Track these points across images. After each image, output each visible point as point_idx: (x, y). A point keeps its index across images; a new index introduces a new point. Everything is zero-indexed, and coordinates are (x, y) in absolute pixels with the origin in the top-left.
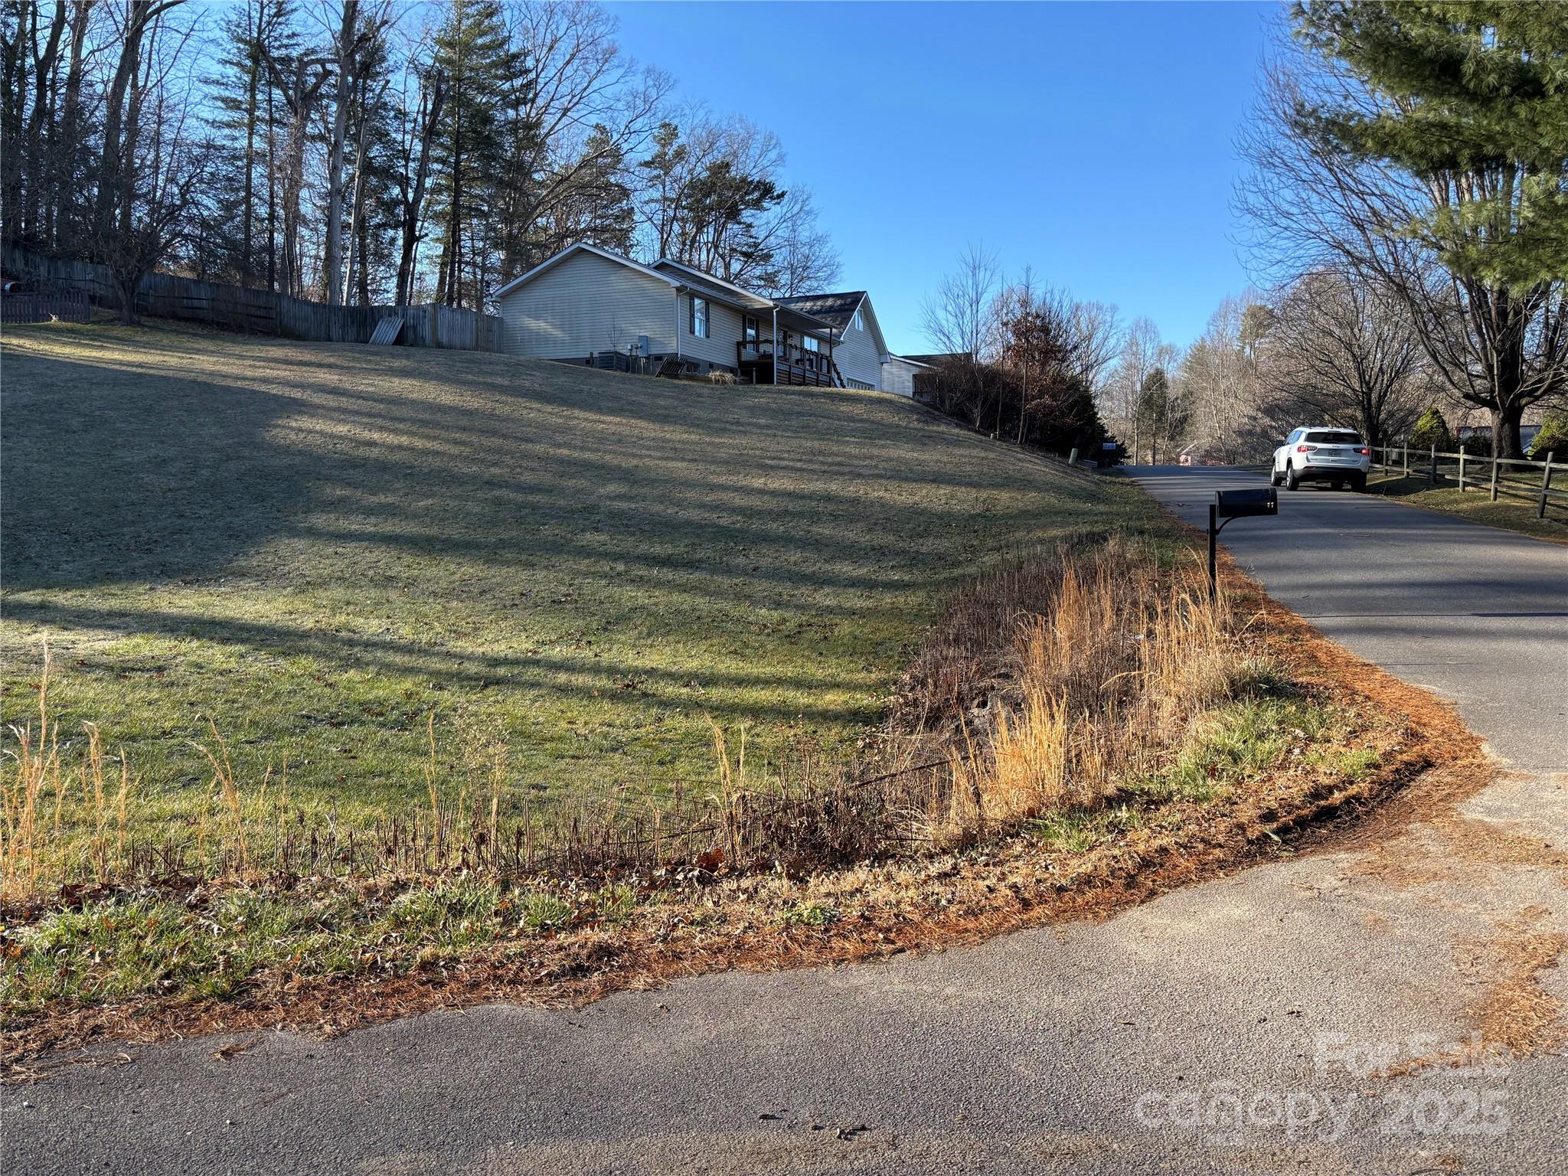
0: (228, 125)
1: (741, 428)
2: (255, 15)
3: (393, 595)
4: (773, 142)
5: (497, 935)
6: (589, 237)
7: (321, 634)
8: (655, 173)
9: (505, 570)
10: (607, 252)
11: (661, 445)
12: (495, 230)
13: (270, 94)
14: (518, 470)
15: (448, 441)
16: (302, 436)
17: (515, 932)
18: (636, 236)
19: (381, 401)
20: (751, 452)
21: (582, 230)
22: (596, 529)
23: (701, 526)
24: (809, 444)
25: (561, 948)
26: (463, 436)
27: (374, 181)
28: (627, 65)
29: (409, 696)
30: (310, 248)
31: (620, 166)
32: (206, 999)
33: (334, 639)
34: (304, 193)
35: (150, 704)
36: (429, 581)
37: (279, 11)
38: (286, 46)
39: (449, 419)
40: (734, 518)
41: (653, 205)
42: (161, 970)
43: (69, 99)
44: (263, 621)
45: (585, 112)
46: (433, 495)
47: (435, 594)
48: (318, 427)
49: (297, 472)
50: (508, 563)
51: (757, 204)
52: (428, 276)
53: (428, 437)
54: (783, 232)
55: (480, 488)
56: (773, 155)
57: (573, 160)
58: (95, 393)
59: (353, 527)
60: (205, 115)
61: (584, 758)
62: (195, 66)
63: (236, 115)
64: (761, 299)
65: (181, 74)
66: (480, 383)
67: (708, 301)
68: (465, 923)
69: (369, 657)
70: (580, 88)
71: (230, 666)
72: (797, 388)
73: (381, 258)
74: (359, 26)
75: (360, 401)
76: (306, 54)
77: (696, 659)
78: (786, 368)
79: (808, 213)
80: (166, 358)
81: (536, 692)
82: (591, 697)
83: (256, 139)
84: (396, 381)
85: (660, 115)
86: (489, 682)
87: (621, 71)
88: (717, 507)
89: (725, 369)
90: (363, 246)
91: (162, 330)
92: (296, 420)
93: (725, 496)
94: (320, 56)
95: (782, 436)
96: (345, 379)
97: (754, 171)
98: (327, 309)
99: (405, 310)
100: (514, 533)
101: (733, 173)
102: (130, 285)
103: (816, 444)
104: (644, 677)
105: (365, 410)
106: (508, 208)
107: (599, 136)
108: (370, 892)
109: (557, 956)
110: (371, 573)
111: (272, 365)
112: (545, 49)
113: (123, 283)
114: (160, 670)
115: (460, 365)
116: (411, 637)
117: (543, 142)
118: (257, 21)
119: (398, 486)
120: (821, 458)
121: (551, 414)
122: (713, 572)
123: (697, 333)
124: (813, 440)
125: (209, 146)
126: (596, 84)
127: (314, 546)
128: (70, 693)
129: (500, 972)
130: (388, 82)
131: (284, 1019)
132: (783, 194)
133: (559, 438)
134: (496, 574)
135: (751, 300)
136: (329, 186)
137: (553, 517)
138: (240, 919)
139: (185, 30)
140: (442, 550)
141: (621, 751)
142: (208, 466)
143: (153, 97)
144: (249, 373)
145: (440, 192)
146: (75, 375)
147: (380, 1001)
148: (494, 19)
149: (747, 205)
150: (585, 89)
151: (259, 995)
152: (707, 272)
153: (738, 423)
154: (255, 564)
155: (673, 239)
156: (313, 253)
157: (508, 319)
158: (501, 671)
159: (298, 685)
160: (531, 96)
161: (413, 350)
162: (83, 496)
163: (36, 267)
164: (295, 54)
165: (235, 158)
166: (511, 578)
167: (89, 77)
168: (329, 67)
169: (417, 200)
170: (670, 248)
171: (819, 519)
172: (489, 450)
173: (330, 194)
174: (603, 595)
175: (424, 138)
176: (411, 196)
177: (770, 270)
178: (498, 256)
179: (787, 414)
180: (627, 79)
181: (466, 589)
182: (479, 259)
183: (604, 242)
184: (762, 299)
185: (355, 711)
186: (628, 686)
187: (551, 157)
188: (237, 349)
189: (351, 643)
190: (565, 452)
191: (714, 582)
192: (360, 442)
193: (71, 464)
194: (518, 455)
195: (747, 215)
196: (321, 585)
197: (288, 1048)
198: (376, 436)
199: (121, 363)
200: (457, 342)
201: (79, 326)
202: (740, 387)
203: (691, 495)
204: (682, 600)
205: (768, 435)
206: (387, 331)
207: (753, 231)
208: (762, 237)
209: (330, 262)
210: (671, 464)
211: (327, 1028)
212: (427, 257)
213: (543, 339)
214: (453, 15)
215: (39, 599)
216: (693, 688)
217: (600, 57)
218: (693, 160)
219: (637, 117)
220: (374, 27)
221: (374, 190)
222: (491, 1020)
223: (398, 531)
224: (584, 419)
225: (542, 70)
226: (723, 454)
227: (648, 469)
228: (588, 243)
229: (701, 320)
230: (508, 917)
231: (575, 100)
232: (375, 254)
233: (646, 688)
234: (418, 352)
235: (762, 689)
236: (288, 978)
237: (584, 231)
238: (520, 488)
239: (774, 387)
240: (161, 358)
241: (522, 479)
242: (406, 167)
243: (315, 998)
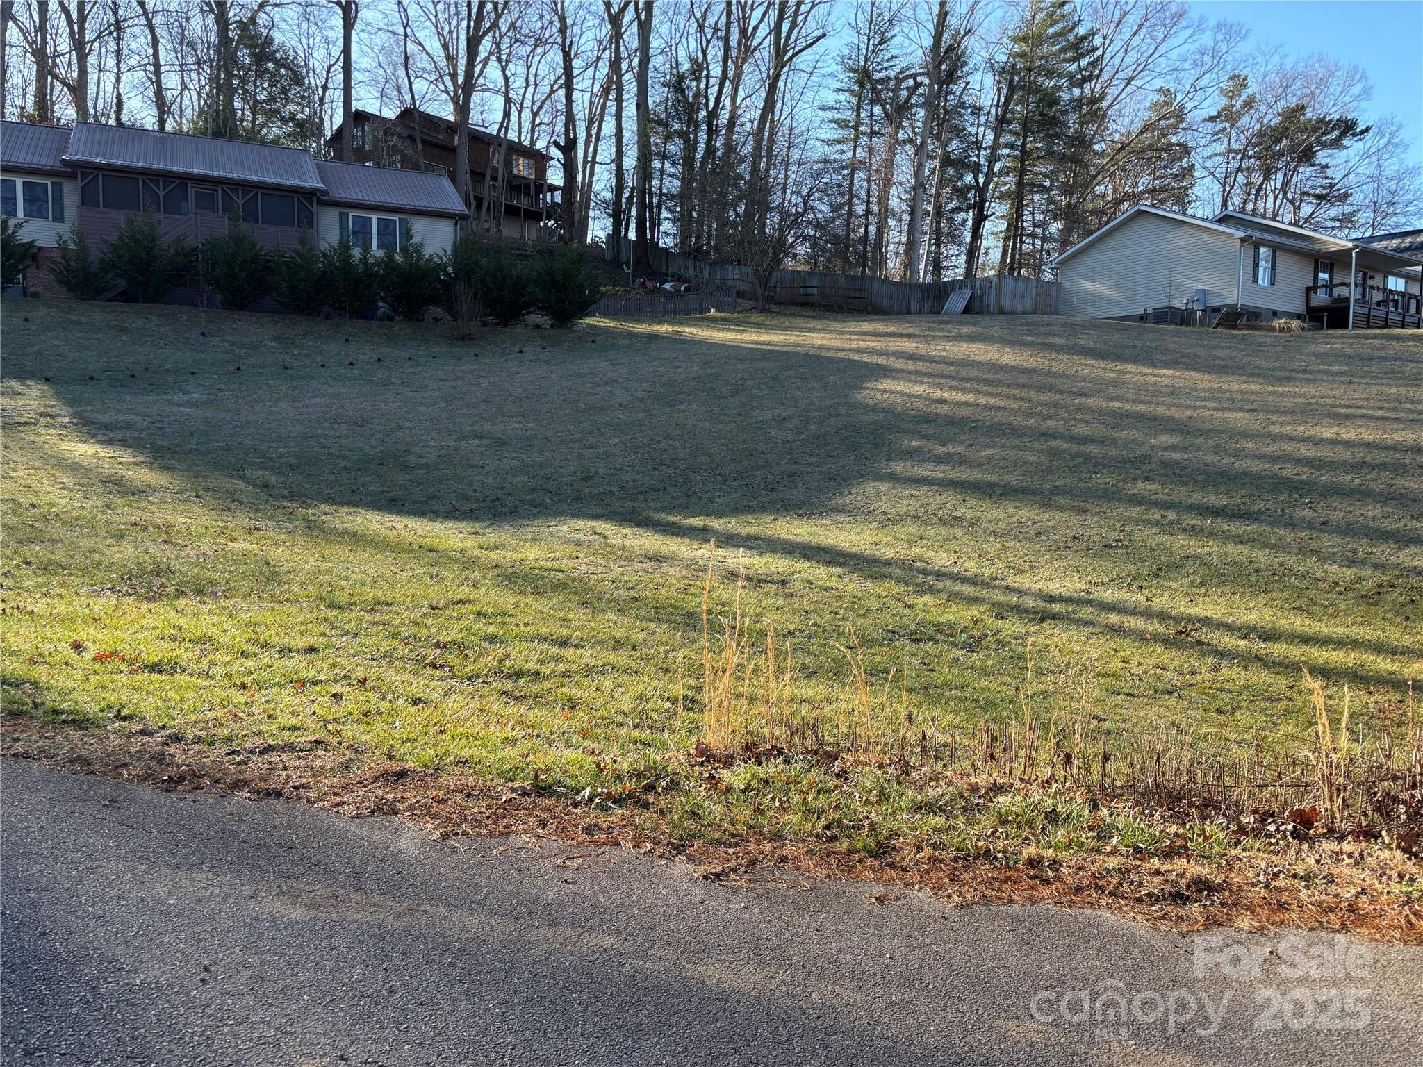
0: (839, 142)
1: (1309, 376)
2: (863, 46)
3: (959, 533)
4: (1358, 76)
5: (1093, 848)
6: (1146, 199)
7: (900, 563)
8: (1220, 126)
9: (1058, 515)
10: (1165, 210)
11: (1217, 396)
12: (1055, 202)
13: (871, 111)
14: (1073, 422)
15: (1008, 398)
16: (886, 396)
17: (1109, 849)
18: (1195, 192)
19: (951, 364)
20: (1321, 401)
21: (1140, 192)
22: (1147, 479)
23: (1261, 478)
24: (1393, 391)
25: (1157, 873)
26: (1023, 393)
27: (951, 171)
28: (1196, 24)
29: (975, 622)
30: (896, 235)
31: (1184, 125)
32: (858, 851)
33: (911, 568)
34: (893, 190)
35: (778, 609)
36: (990, 522)
37: (882, 39)
38: (886, 69)
39: (1009, 378)
40: (1300, 469)
41: (1215, 159)
42: (823, 822)
43: (728, 138)
44: (855, 550)
45: (1149, 79)
46: (994, 446)
47: (995, 534)
48: (899, 388)
49: (881, 427)
50: (1061, 509)
51: (1336, 144)
52: (992, 250)
53: (990, 394)
54: (1366, 168)
55: (1037, 439)
56: (1356, 90)
57: (1134, 126)
58: (739, 367)
59: (926, 473)
60: (822, 137)
61: (1139, 697)
62: (817, 97)
63: (845, 132)
64: (1337, 241)
65: (807, 106)
66: (1038, 344)
67: (1275, 249)
68: (1061, 832)
69: (940, 585)
70: (1146, 55)
71: (832, 584)
72: (1378, 331)
73: (954, 238)
74: (946, 39)
75: (934, 365)
76: (901, 72)
77: (1255, 612)
78: (1365, 311)
79: (1396, 146)
80: (787, 337)
81: (1090, 630)
82: (1143, 639)
83: (859, 150)
84: (965, 345)
85: (1229, 68)
86: (1045, 617)
87: (1190, 31)
88: (1279, 457)
89: (1292, 316)
90: (938, 229)
91: (784, 314)
92: (882, 383)
93: (1290, 447)
94: (913, 71)
95: (1359, 384)
96: (921, 346)
97: (1334, 109)
98: (908, 286)
99: (974, 281)
100: (1068, 481)
101: (1308, 116)
102: (764, 280)
103: (1402, 391)
104: (1197, 625)
105: (937, 372)
106: (1069, 181)
107: (1163, 98)
108: (974, 788)
109: (1155, 880)
110: (940, 513)
111: (864, 337)
112: (1113, 25)
113: (759, 280)
114: (783, 583)
115: (1020, 328)
116: (974, 570)
117: (1105, 113)
118: (864, 51)
119: (964, 437)
120: (1409, 406)
121: (1105, 370)
122: (1273, 524)
123: (1260, 282)
124: (1397, 386)
125: (826, 161)
126: (1162, 49)
127: (893, 488)
128: (726, 596)
129: (1101, 882)
130: (968, 83)
131: (920, 882)
132: (1367, 129)
133: (1112, 392)
134: (1051, 518)
135: (1325, 242)
136: (913, 181)
137: (1104, 466)
138: (875, 792)
139: (809, 70)
140: (1001, 495)
141: (1176, 694)
142: (815, 423)
143: (786, 129)
144: (847, 345)
145: (1007, 174)
146: (727, 354)
147: (996, 884)
148: (1066, 7)
149: (1324, 146)
150: (1151, 56)
151: (898, 858)
152: (1274, 219)
153: (1305, 371)
154: (848, 502)
155: (1237, 189)
156: (896, 240)
157: (1066, 283)
158: (1057, 608)
159: (884, 604)
160: (1097, 72)
161: (979, 317)
162: (730, 446)
163: (702, 272)
164: (892, 74)
165: (843, 168)
166: (1063, 523)
167: (742, 119)
168: (919, 79)
169: (986, 184)
170: (1232, 199)
171: (1406, 472)
172: (1046, 404)
173: (914, 188)
174: (1153, 542)
175: (996, 128)
176: (981, 181)
177: (1348, 209)
178: (1056, 227)
179: (1367, 359)
180: (1195, 38)
181: (1022, 530)
182: (1039, 231)
183: (1162, 202)
184: (1339, 241)
185: (930, 631)
186: (1181, 632)
187: (1112, 126)
188: (837, 326)
189: (925, 572)
190: (1117, 405)
191: (1275, 534)
192: (932, 400)
193: (723, 422)
194: (1072, 408)
195: (1322, 156)
196: (899, 521)
197: (926, 906)
198: (946, 394)
199: (757, 343)
200: (1019, 307)
201: (728, 315)
202: (1309, 334)
203: (1249, 445)
204: (1239, 552)
205: (1342, 383)
206: (957, 302)
207: (1329, 173)
208: (1340, 177)
209: (911, 246)
210: (1226, 415)
211: (955, 897)
212: (993, 234)
213: (1098, 299)
214: (1028, 14)
215: (702, 523)
216: (1251, 641)
217: (1168, 21)
218: (1263, 108)
219: (1204, 74)
220: (959, 37)
221: (951, 180)
222: (1098, 925)
223: (964, 477)
224: (1137, 373)
225: (1109, 45)
226: (1287, 403)
227: (1204, 420)
228: (1145, 205)
229: (1265, 268)
230: (1103, 833)
231: (1140, 68)
232: (948, 235)
233: (1200, 636)
234: (985, 319)
235: (1334, 650)
236: (919, 849)
237: (1142, 193)
238: (1074, 439)
239: (1350, 331)
240: (784, 337)
241: (1076, 431)
242: (978, 156)
243: (942, 870)
